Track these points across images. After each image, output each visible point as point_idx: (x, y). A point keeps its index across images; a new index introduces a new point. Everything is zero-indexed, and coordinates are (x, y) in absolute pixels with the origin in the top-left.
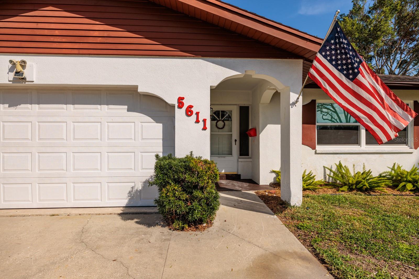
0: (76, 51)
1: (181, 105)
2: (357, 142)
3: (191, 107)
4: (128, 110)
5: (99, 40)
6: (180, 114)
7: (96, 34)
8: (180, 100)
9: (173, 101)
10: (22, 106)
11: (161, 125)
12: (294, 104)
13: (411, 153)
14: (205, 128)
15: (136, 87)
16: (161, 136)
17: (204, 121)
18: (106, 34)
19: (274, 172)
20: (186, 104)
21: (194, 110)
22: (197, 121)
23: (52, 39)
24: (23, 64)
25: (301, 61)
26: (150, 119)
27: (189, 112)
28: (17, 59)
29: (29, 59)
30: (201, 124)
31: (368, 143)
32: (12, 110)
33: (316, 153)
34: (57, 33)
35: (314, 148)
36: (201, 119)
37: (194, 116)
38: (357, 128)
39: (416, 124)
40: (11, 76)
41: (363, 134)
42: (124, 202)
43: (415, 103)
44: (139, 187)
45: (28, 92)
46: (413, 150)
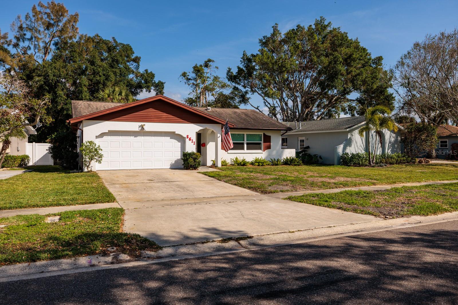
0: (158, 121)
1: (188, 137)
2: (243, 149)
3: (190, 138)
4: (170, 138)
5: (165, 118)
6: (187, 140)
7: (164, 116)
9: (185, 136)
10: (138, 137)
11: (180, 143)
12: (219, 137)
14: (194, 144)
15: (175, 132)
16: (181, 147)
17: (194, 142)
18: (167, 116)
19: (212, 161)
21: (191, 139)
22: (192, 142)
23: (151, 118)
25: (221, 125)
26: (177, 141)
27: (190, 139)
28: (143, 123)
29: (147, 124)
30: (193, 143)
31: (247, 149)
32: (135, 138)
33: (228, 153)
34: (153, 116)
36: (193, 142)
37: (191, 141)
38: (243, 144)
39: (264, 142)
40: (140, 128)
41: (245, 145)
42: (169, 167)
43: (264, 134)
44: (173, 162)
45: (142, 133)
46: (263, 152)
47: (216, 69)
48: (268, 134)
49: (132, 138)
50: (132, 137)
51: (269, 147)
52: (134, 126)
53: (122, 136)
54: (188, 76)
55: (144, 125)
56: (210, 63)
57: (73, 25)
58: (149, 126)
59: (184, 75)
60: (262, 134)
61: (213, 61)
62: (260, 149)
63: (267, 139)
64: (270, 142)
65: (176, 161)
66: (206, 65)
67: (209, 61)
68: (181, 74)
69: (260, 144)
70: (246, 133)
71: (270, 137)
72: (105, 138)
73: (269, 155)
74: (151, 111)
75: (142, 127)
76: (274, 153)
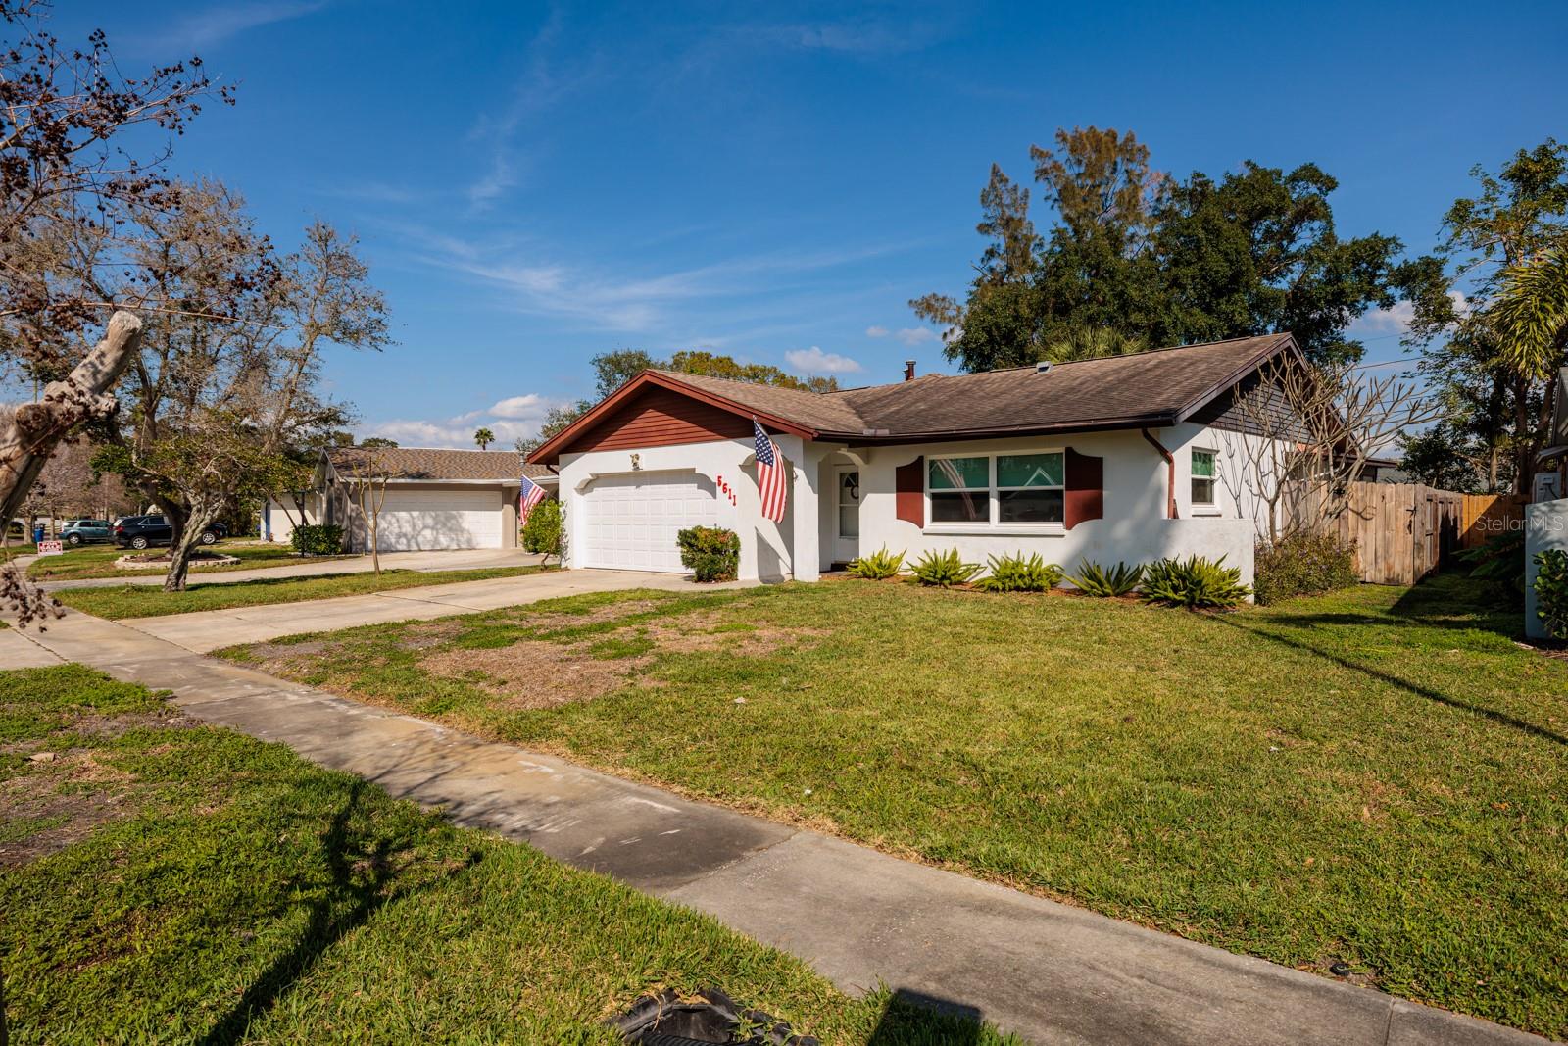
0: (663, 443)
1: (720, 483)
2: (985, 517)
3: (726, 484)
6: (719, 490)
8: (719, 478)
9: (715, 480)
13: (1063, 536)
14: (735, 504)
15: (694, 469)
20: (723, 482)
21: (728, 487)
22: (730, 498)
24: (637, 457)
27: (725, 490)
28: (636, 452)
29: (643, 453)
30: (733, 499)
31: (1005, 517)
33: (926, 534)
34: (653, 429)
35: (921, 527)
36: (733, 495)
37: (728, 494)
38: (985, 497)
39: (1070, 488)
40: (631, 465)
41: (994, 505)
43: (1069, 451)
46: (1066, 532)
48: (1087, 448)
50: (632, 488)
51: (1093, 510)
52: (624, 460)
60: (1062, 450)
62: (1059, 519)
63: (1086, 475)
64: (1098, 484)
69: (1057, 495)
70: (992, 455)
71: (1101, 460)
73: (1093, 543)
75: (634, 462)
76: (1122, 530)
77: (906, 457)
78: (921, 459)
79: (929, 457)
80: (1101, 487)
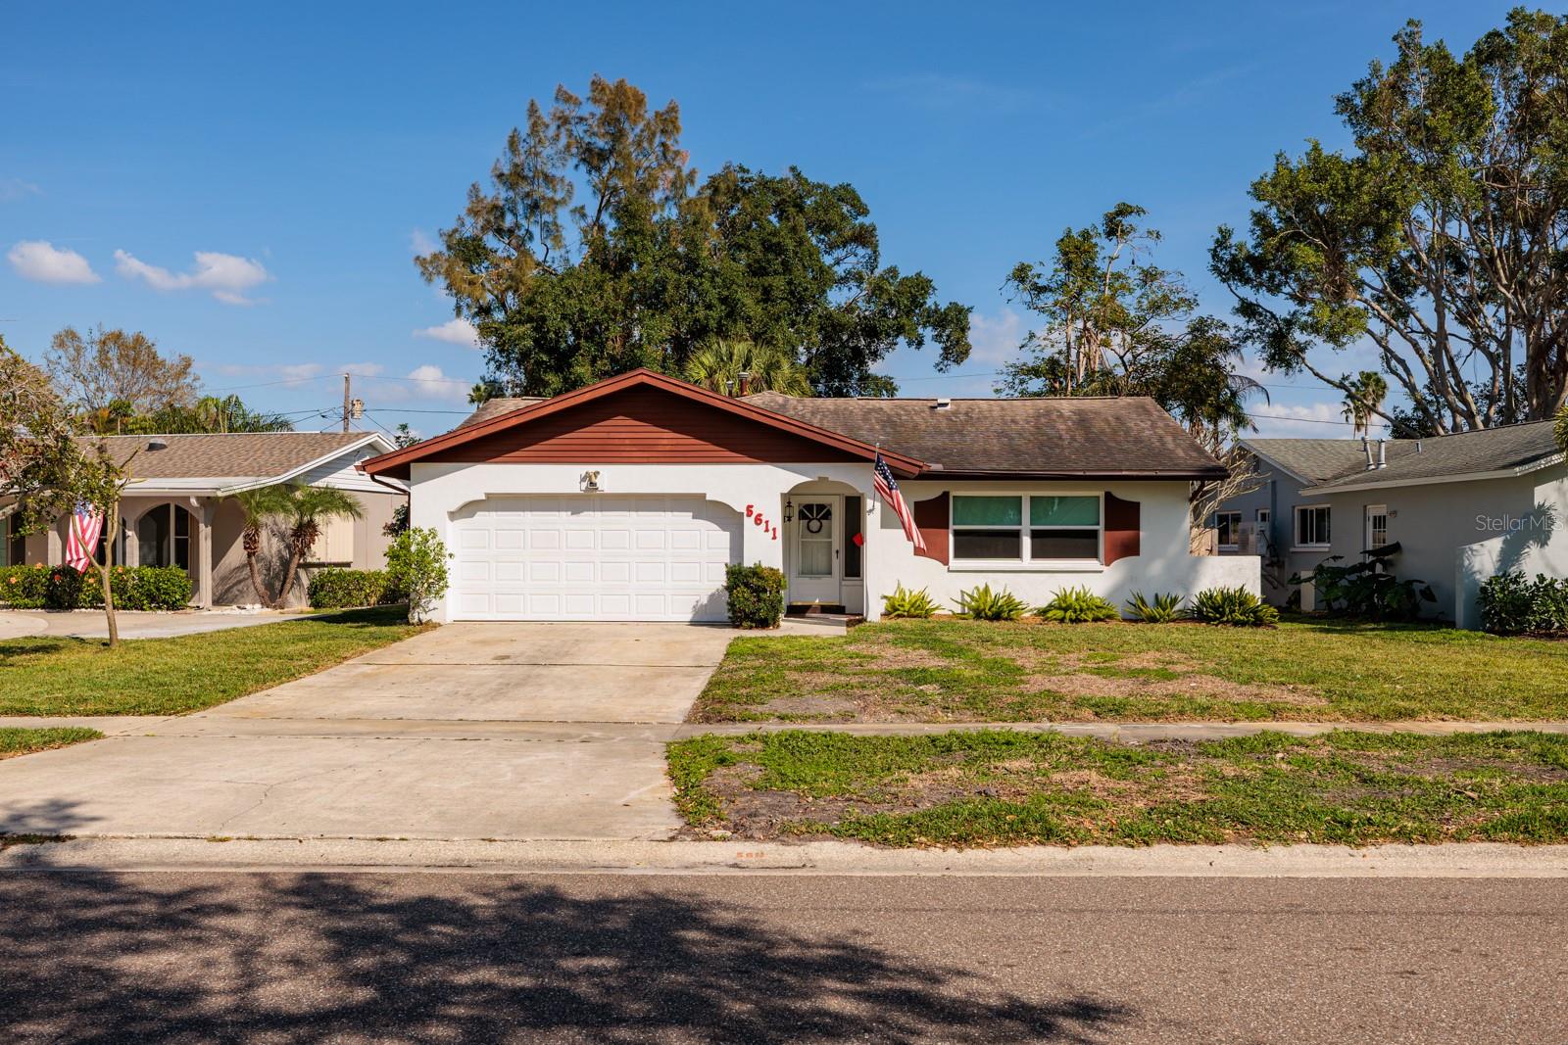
0: (645, 460)
1: (750, 513)
2: (1016, 554)
3: (760, 515)
4: (694, 517)
5: (668, 448)
6: (749, 522)
7: (663, 442)
8: (749, 508)
9: (741, 508)
10: (585, 513)
11: (729, 533)
12: (871, 511)
13: (1101, 572)
14: (774, 538)
15: (704, 495)
16: (728, 546)
17: (774, 530)
18: (675, 442)
19: (885, 597)
20: (756, 512)
21: (764, 518)
22: (767, 530)
23: (622, 448)
25: (875, 464)
26: (717, 527)
27: (758, 520)
28: (591, 468)
29: (602, 468)
30: (771, 532)
31: (1035, 555)
32: (575, 517)
33: (949, 571)
34: (627, 442)
35: (946, 562)
36: (770, 528)
37: (763, 525)
38: (1017, 534)
39: (1107, 528)
40: (584, 485)
41: (1026, 542)
42: (689, 617)
43: (1108, 495)
44: (705, 601)
45: (591, 499)
46: (1103, 568)
47: (1150, 242)
48: (1124, 493)
49: (565, 515)
50: (563, 514)
51: (1131, 549)
52: (565, 478)
53: (531, 510)
54: (1039, 276)
55: (596, 474)
56: (1127, 221)
57: (663, 144)
58: (614, 478)
59: (1021, 274)
60: (1101, 494)
61: (1140, 211)
62: (1094, 555)
63: (1124, 516)
64: (1135, 525)
65: (712, 595)
66: (1114, 228)
67: (1124, 210)
68: (1010, 271)
69: (1094, 534)
70: (1026, 494)
71: (1138, 504)
72: (482, 517)
73: (1131, 578)
74: (621, 427)
75: (590, 481)
76: (1156, 568)
77: (930, 492)
78: (946, 495)
79: (953, 493)
80: (1137, 528)
